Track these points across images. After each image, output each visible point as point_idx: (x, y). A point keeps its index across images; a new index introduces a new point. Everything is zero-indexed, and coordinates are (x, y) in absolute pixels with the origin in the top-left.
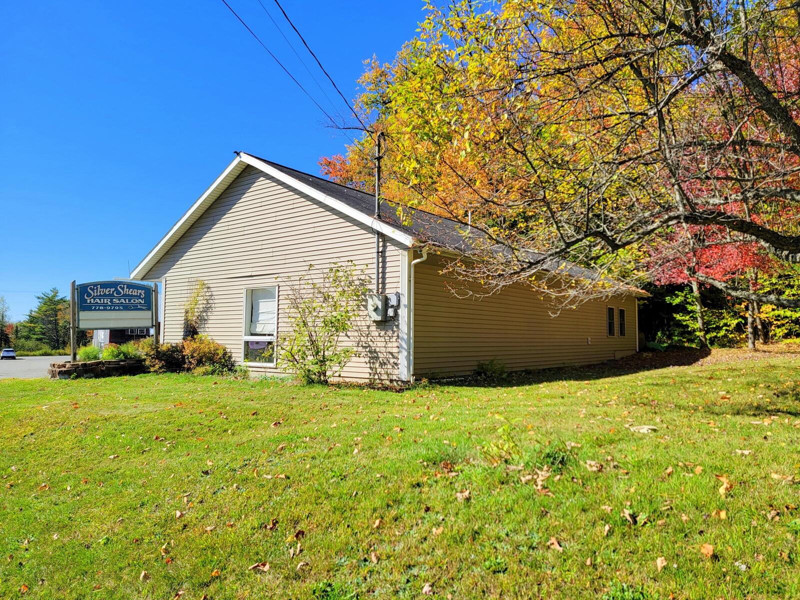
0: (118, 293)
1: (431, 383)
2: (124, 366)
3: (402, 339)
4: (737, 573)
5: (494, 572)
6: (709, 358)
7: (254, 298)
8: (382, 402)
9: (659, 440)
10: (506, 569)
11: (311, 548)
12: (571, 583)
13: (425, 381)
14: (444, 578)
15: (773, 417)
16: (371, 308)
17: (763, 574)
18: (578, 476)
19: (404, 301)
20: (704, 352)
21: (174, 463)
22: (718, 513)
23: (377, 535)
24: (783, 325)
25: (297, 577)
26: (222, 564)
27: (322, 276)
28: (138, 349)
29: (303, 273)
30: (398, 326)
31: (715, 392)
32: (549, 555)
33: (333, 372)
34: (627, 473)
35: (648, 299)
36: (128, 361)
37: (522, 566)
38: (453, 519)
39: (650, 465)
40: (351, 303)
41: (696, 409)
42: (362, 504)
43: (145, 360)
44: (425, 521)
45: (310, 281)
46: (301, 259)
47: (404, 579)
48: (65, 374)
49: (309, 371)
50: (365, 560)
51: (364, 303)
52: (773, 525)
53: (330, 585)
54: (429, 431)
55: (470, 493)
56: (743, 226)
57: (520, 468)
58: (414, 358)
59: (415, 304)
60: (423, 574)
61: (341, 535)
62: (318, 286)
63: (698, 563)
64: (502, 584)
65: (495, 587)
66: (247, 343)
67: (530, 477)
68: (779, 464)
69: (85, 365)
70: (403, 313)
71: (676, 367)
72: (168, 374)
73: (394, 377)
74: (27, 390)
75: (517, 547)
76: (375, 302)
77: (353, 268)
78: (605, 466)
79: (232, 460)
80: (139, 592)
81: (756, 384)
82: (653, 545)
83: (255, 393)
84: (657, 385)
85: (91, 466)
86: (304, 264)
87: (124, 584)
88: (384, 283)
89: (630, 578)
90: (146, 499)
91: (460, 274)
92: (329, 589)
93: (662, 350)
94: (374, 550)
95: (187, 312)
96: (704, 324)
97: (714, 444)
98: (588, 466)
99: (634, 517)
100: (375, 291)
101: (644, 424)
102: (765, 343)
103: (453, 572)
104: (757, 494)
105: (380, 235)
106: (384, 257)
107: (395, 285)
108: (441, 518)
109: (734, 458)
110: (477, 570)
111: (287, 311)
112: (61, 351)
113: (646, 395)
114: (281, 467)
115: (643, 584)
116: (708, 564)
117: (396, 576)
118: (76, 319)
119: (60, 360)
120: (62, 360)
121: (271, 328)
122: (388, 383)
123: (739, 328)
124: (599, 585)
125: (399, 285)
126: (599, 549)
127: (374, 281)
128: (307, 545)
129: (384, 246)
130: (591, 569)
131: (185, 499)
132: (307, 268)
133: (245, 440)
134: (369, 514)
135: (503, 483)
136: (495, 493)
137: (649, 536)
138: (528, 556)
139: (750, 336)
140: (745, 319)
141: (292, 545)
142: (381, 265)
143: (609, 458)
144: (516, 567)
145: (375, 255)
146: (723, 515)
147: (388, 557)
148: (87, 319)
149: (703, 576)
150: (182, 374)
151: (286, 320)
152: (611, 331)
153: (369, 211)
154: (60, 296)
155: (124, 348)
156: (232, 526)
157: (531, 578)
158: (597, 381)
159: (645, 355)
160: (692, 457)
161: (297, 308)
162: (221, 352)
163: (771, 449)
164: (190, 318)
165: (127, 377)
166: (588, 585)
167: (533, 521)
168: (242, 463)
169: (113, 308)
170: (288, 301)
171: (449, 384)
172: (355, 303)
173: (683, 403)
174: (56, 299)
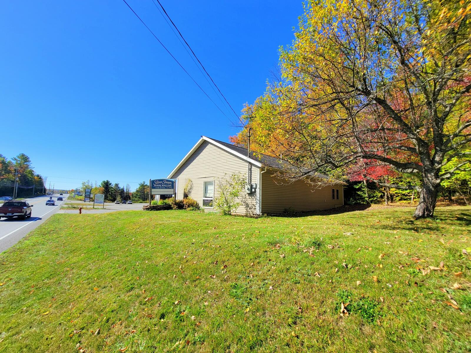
0: (164, 183)
1: (267, 215)
2: (165, 207)
3: (258, 200)
4: (388, 288)
5: (295, 283)
6: (370, 208)
7: (206, 185)
8: (250, 222)
9: (354, 238)
10: (299, 282)
11: (229, 271)
12: (324, 288)
13: (266, 215)
14: (277, 284)
15: (397, 230)
16: (246, 188)
17: (398, 289)
18: (325, 250)
19: (258, 186)
20: (368, 205)
21: (182, 240)
22: (379, 265)
23: (252, 268)
24: (399, 196)
25: (225, 281)
26: (200, 274)
27: (229, 177)
28: (169, 201)
29: (223, 176)
30: (256, 195)
31: (374, 220)
32: (315, 278)
33: (233, 211)
34: (343, 250)
35: (347, 186)
36: (166, 205)
37: (305, 282)
38: (279, 264)
39: (352, 247)
40: (239, 187)
41: (367, 227)
42: (246, 257)
43: (171, 205)
44: (269, 264)
45: (225, 179)
46: (222, 172)
47: (262, 284)
48: (148, 209)
49: (225, 210)
50: (248, 276)
51: (244, 187)
52: (401, 271)
53: (236, 284)
54: (269, 233)
55: (285, 255)
56: (384, 160)
57: (303, 247)
58: (262, 207)
59: (262, 187)
60: (269, 283)
61: (239, 267)
62: (228, 180)
63: (372, 283)
64: (298, 288)
65: (295, 288)
66: (204, 200)
67: (307, 250)
68: (402, 248)
69: (153, 206)
70: (258, 190)
71: (358, 211)
72: (179, 210)
73: (255, 213)
74: (136, 214)
75: (303, 275)
76: (248, 186)
77: (240, 174)
78: (335, 247)
79: (201, 240)
80: (174, 282)
81: (390, 218)
82: (355, 276)
83: (207, 217)
84: (352, 217)
85: (157, 239)
86: (223, 173)
87: (168, 279)
88: (251, 180)
89: (346, 287)
90: (174, 251)
91: (278, 176)
92: (236, 286)
93: (353, 205)
94: (251, 273)
95: (185, 189)
96: (368, 195)
97: (375, 240)
98: (328, 247)
99: (347, 265)
100: (248, 183)
101: (348, 232)
102: (391, 202)
103: (280, 282)
104: (394, 259)
105: (250, 163)
106: (251, 171)
107: (255, 180)
108: (275, 263)
109: (384, 245)
110: (289, 282)
111: (218, 189)
112: (146, 202)
113: (348, 221)
114: (218, 243)
115: (351, 290)
116: (376, 284)
117: (259, 282)
118: (151, 192)
119: (146, 204)
120: (147, 204)
121: (212, 195)
122: (252, 215)
123: (382, 197)
124: (334, 289)
125: (257, 181)
126: (334, 277)
127: (247, 179)
128: (228, 270)
129: (251, 167)
130: (331, 284)
131: (187, 252)
132: (224, 174)
133: (204, 233)
134: (249, 260)
135: (297, 252)
136: (294, 255)
137: (353, 273)
138: (307, 278)
139: (386, 199)
140: (384, 193)
141: (223, 269)
142: (250, 173)
143: (336, 244)
144: (303, 282)
145: (248, 170)
146: (381, 266)
147: (257, 276)
148: (154, 191)
149: (374, 288)
150: (183, 210)
151: (217, 192)
152: (334, 198)
153: (246, 155)
154: (146, 184)
155: (165, 201)
156: (202, 262)
157: (309, 286)
158: (329, 216)
159: (346, 206)
160: (367, 244)
161: (221, 188)
162: (195, 203)
163: (398, 242)
164: (185, 191)
165: (166, 211)
166: (330, 289)
167: (309, 266)
168: (204, 241)
169: (162, 188)
170: (218, 186)
171: (274, 216)
172: (241, 187)
173: (362, 224)
174: (145, 185)
